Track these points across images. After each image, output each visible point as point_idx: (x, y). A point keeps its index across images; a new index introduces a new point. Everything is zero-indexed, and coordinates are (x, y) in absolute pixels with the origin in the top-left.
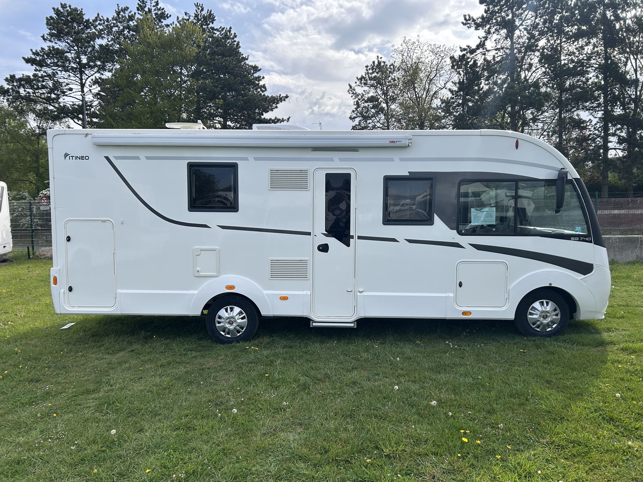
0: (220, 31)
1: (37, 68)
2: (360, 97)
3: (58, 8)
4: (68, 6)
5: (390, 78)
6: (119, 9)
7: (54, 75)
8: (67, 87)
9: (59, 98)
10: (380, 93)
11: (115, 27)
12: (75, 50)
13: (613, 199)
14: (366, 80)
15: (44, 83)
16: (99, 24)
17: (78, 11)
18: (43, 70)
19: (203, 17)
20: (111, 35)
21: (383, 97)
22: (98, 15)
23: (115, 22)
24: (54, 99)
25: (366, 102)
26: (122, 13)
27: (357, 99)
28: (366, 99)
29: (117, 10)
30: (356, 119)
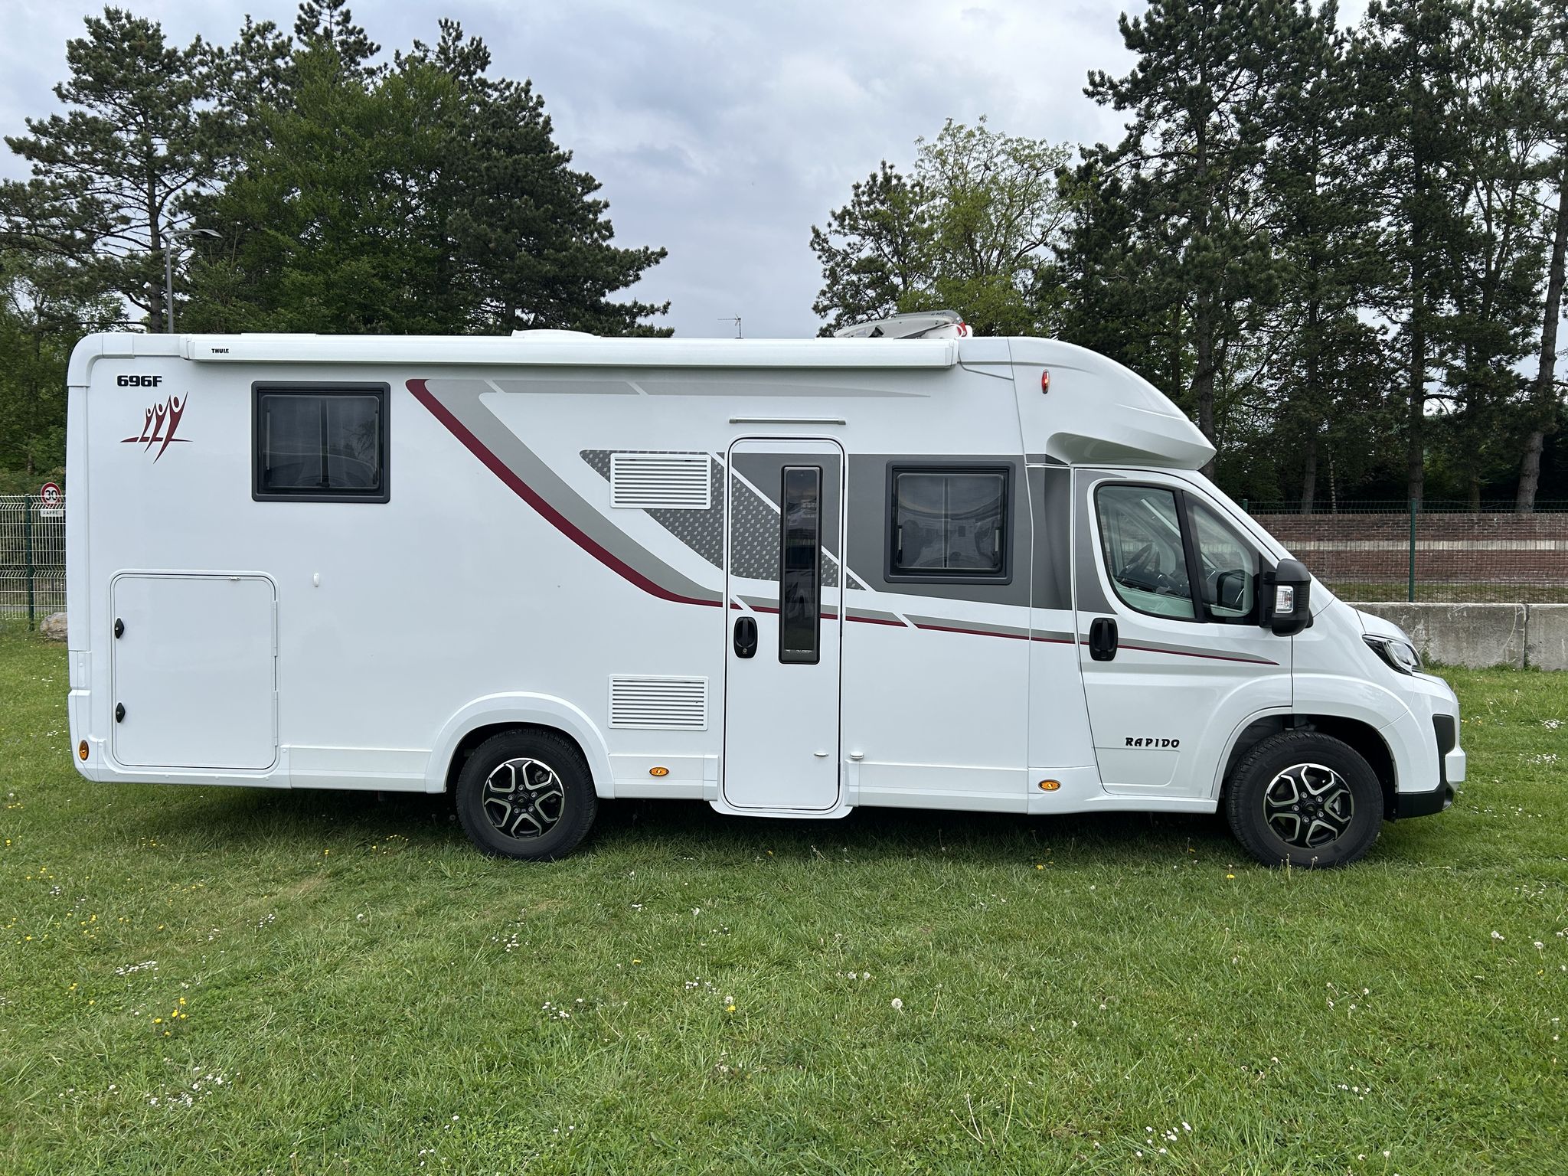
0: (500, 91)
1: (41, 165)
2: (839, 258)
3: (98, 21)
4: (123, 15)
5: (912, 216)
6: (249, 28)
7: (85, 182)
8: (115, 215)
9: (94, 241)
10: (887, 250)
11: (239, 70)
12: (137, 124)
13: (1436, 516)
14: (856, 220)
15: (57, 204)
16: (202, 63)
17: (148, 29)
18: (56, 169)
19: (460, 56)
20: (230, 90)
21: (895, 260)
22: (199, 39)
23: (239, 58)
24: (81, 241)
25: (854, 271)
26: (257, 38)
27: (831, 263)
28: (854, 263)
29: (246, 29)
30: (828, 312)
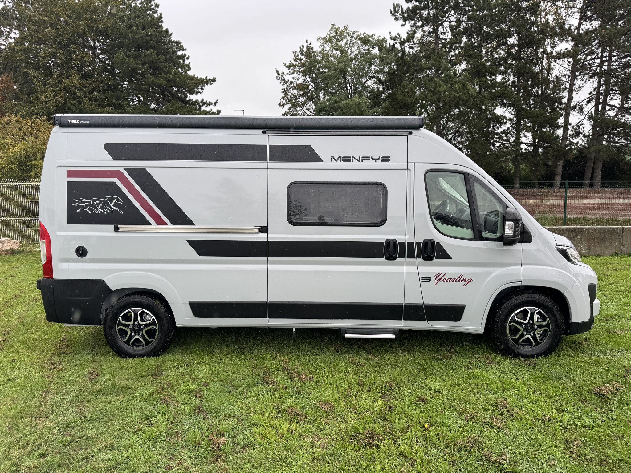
2: (289, 83)
10: (309, 80)
14: (295, 67)
21: (312, 84)
25: (295, 88)
28: (295, 85)
30: (285, 106)
